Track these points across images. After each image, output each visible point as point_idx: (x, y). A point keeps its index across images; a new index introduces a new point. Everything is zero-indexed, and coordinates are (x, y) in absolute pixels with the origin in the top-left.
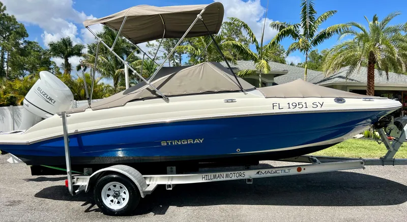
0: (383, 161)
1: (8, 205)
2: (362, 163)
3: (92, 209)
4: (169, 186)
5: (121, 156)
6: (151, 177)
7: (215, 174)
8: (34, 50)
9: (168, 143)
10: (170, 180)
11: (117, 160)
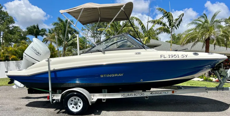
0: (217, 88)
1: (15, 110)
2: (206, 89)
3: (61, 112)
4: (104, 99)
5: (78, 83)
6: (94, 95)
8: (17, 31)
9: (104, 76)
10: (104, 96)
11: (76, 85)
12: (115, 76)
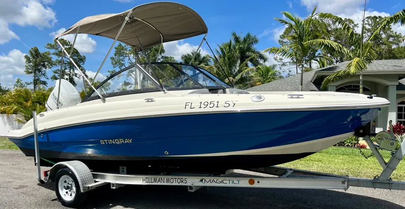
4: (114, 185)
7: (155, 177)
9: (105, 142)
12: (126, 142)
